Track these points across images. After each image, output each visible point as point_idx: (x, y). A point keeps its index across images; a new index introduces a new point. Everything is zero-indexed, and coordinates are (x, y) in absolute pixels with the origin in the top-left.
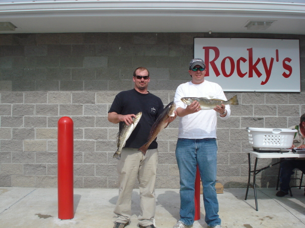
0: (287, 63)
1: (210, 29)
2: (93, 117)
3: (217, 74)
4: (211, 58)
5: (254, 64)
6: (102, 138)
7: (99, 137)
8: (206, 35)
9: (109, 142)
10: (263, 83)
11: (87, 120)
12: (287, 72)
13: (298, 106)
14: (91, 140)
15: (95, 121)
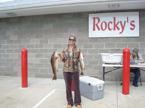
0: (132, 23)
1: (95, 9)
2: (47, 49)
3: (99, 29)
4: (96, 23)
5: (116, 24)
8: (94, 12)
10: (120, 33)
11: (45, 50)
13: (138, 43)
14: (46, 59)
15: (48, 51)
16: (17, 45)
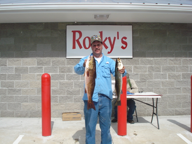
0: (124, 40)
1: (76, 20)
2: (6, 74)
3: (81, 47)
4: (77, 38)
5: (103, 41)
6: (11, 87)
7: (9, 87)
8: (73, 24)
9: (15, 89)
10: (109, 53)
11: (3, 76)
12: (124, 46)
13: (131, 66)
14: (4, 88)
15: (7, 77)
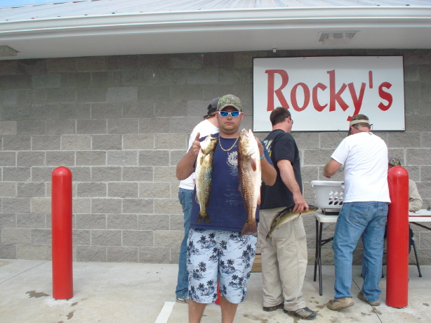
0: (384, 89)
1: (275, 45)
2: (119, 168)
4: (276, 87)
5: (337, 91)
6: (130, 196)
7: (127, 195)
8: (269, 54)
9: (140, 201)
11: (112, 171)
12: (386, 103)
13: (402, 150)
14: (116, 198)
15: (122, 173)
16: (14, 153)
